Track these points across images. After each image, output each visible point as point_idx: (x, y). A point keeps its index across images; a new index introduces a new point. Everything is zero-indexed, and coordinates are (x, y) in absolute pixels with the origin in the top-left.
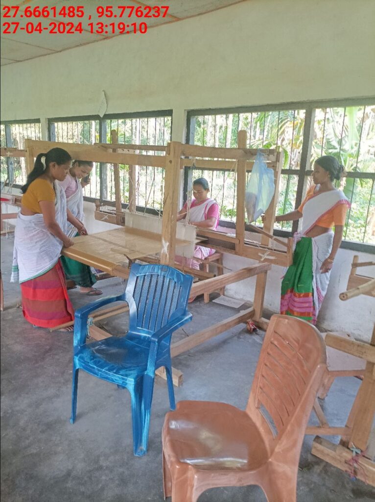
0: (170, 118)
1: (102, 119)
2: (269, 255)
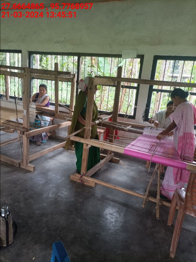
2: (69, 118)
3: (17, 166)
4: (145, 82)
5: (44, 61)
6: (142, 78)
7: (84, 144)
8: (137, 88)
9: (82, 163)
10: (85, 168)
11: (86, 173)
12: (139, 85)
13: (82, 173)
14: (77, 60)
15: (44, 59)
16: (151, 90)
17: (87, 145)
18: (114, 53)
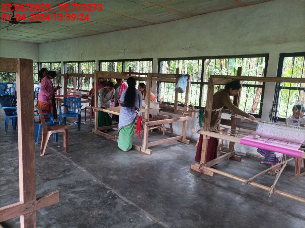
0: (152, 61)
1: (123, 61)
2: (186, 113)
3: (138, 150)
4: (271, 79)
5: (171, 64)
6: (267, 76)
7: (203, 136)
8: (263, 87)
9: (202, 154)
10: (204, 158)
11: (205, 164)
12: (264, 83)
13: (201, 163)
14: (201, 63)
15: (172, 63)
16: (278, 88)
17: (207, 136)
18: (238, 54)
